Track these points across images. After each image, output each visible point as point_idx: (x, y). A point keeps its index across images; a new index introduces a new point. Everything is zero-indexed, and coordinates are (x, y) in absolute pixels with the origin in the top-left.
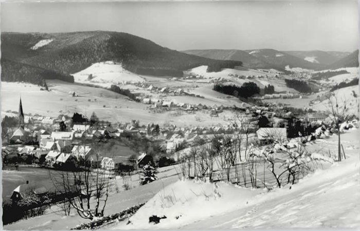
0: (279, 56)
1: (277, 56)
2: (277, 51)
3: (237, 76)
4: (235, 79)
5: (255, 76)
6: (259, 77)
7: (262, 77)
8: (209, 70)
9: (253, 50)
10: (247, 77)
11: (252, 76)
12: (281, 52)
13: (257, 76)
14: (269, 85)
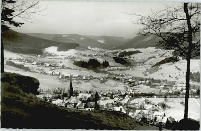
0: (83, 39)
1: (81, 39)
2: (81, 36)
3: (81, 54)
4: (80, 56)
5: (92, 55)
6: (95, 55)
7: (97, 55)
8: (59, 50)
9: (65, 35)
10: (88, 55)
11: (90, 55)
12: (83, 37)
13: (94, 55)
14: (105, 61)
